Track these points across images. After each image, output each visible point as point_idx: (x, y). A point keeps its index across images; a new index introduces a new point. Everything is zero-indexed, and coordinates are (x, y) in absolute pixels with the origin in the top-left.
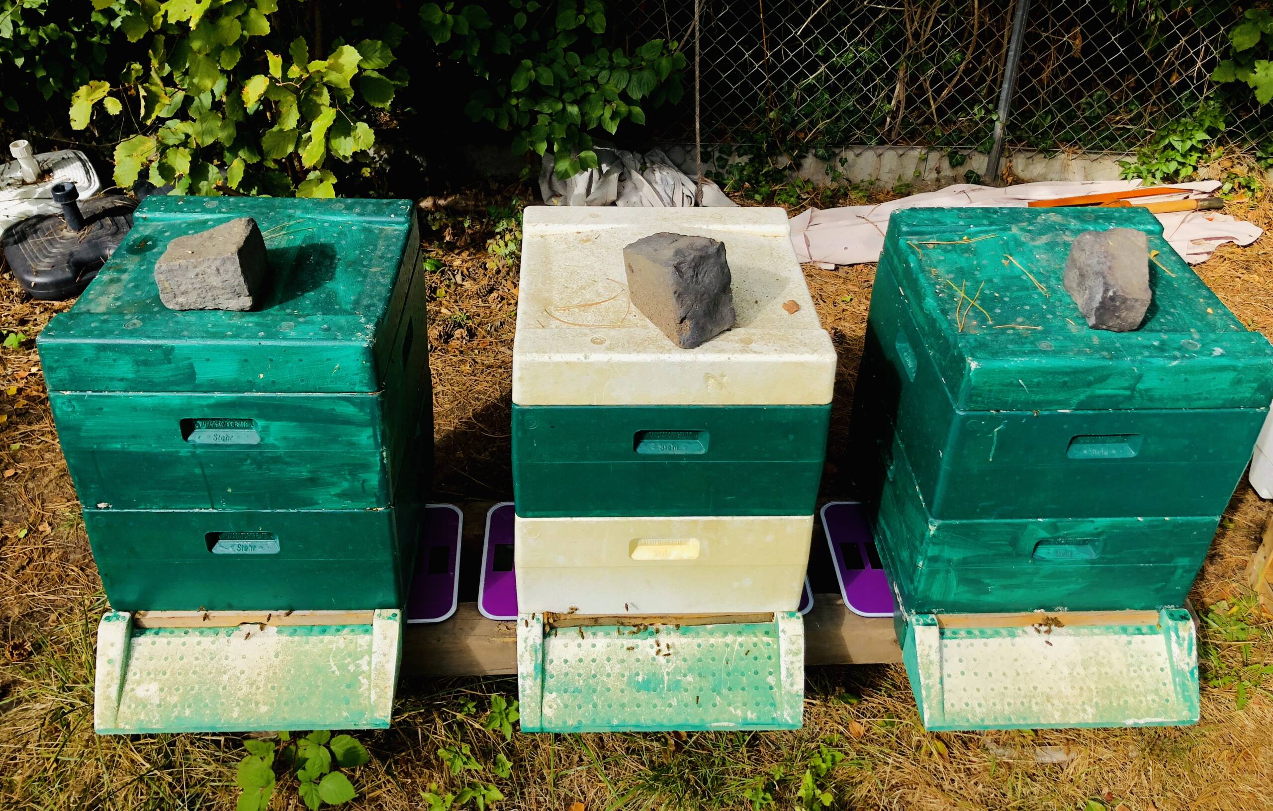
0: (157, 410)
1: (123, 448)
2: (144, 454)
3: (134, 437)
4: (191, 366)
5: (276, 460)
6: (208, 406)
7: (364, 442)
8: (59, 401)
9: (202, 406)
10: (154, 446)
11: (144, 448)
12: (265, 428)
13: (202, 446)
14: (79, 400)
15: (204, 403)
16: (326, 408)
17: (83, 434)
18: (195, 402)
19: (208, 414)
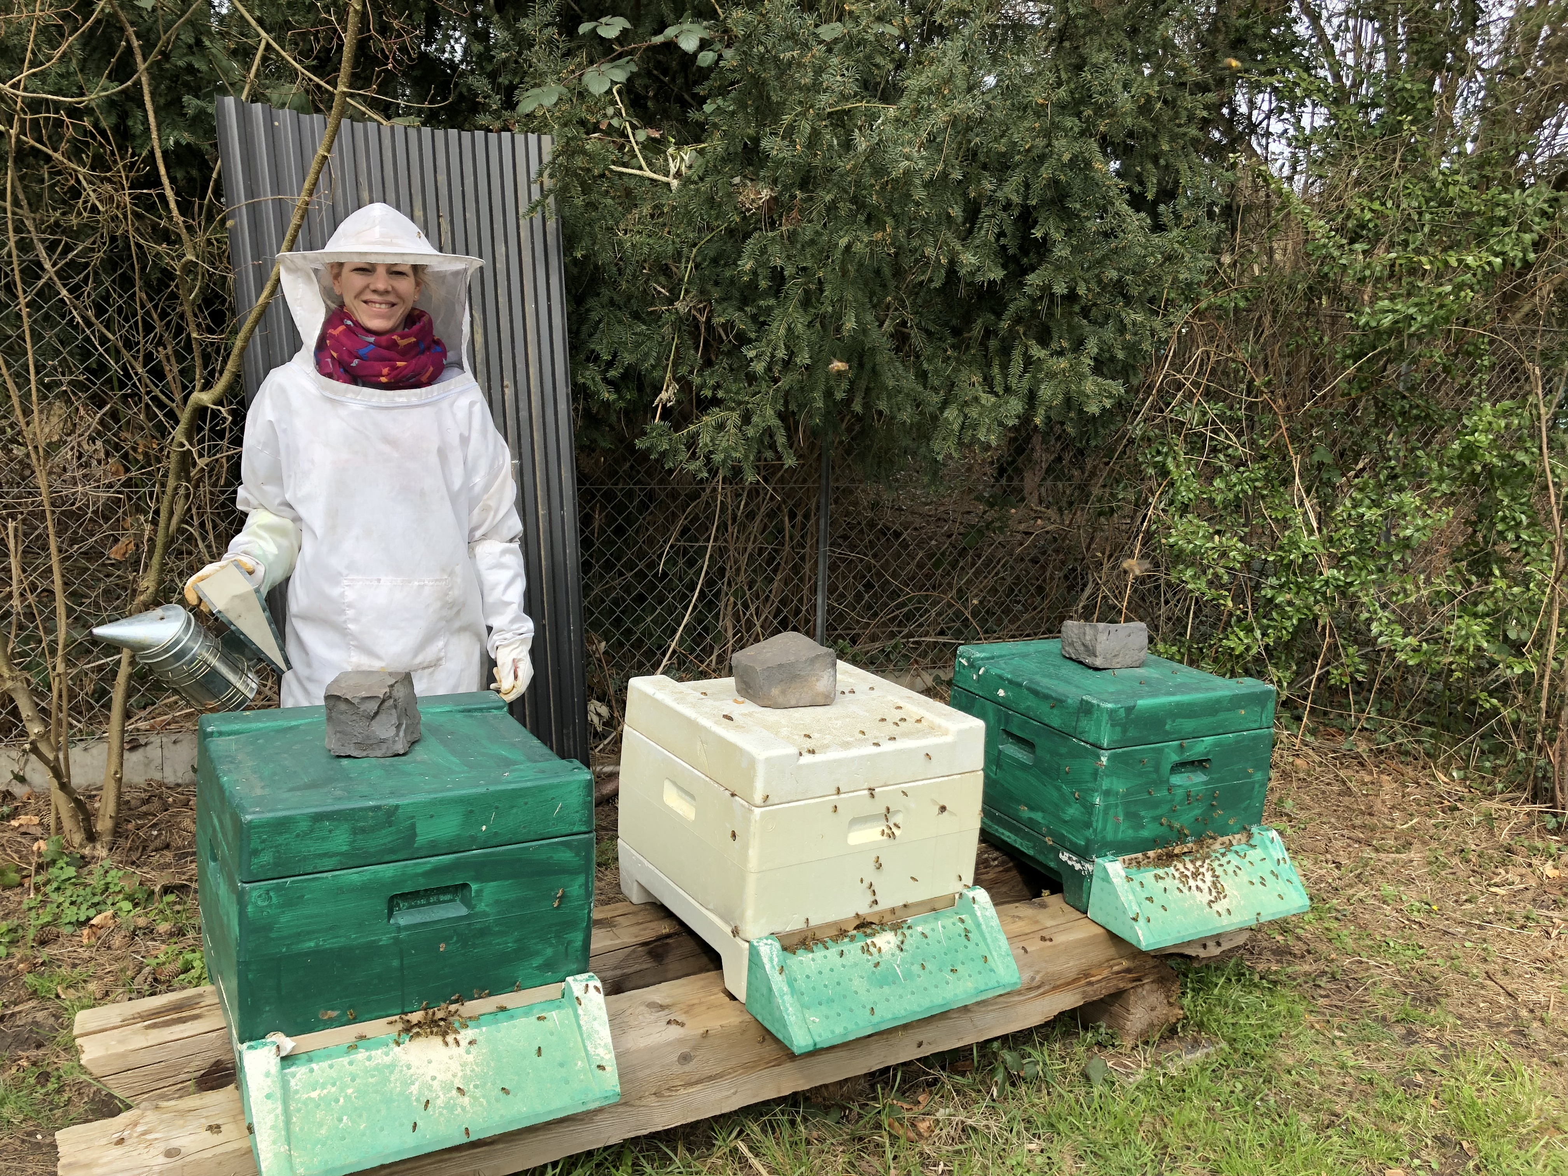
0: (365, 889)
1: (317, 945)
2: (341, 949)
3: (332, 928)
4: (413, 827)
5: (484, 932)
6: (424, 874)
7: (575, 893)
8: (255, 894)
9: (417, 875)
10: (353, 938)
11: (341, 942)
12: (479, 892)
13: (407, 928)
14: (278, 889)
15: (420, 870)
16: (544, 856)
17: (273, 935)
18: (410, 871)
19: (422, 884)
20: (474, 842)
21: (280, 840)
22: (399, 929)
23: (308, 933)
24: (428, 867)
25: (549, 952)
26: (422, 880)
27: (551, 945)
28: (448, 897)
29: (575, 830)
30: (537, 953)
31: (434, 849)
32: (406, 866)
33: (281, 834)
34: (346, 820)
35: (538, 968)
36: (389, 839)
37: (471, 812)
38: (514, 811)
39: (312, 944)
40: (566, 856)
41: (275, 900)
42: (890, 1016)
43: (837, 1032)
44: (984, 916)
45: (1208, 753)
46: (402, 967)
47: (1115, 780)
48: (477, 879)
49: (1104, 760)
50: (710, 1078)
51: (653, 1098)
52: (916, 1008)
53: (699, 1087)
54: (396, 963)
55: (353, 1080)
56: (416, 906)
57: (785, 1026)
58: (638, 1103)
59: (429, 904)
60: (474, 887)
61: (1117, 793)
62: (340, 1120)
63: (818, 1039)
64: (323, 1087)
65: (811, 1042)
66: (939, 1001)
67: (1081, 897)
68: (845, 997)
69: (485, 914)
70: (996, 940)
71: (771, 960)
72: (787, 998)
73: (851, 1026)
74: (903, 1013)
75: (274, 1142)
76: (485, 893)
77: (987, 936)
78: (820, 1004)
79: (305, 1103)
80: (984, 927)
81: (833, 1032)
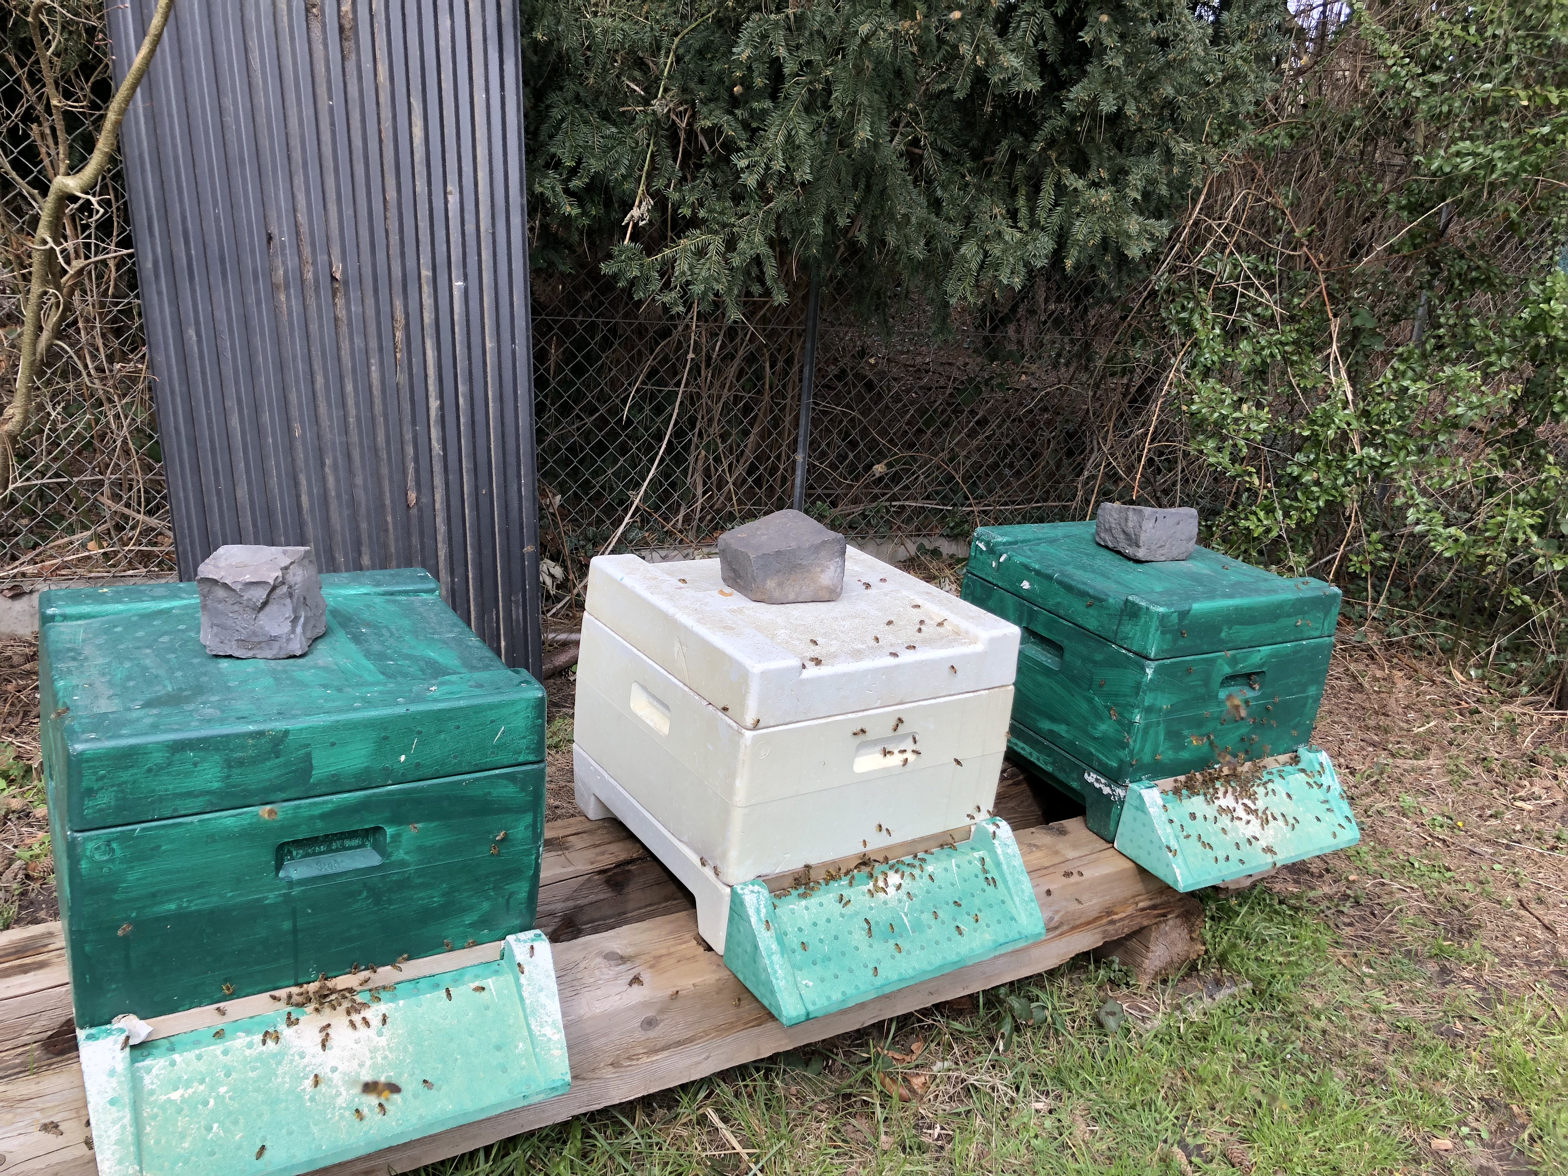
0: (244, 836)
1: (180, 907)
2: (212, 911)
3: (200, 886)
4: (308, 758)
5: (402, 885)
6: (323, 816)
7: (520, 836)
8: (90, 846)
9: (312, 818)
10: (231, 896)
11: (214, 902)
12: (396, 837)
13: (301, 882)
14: (122, 838)
15: (317, 812)
16: (480, 792)
17: (116, 897)
18: (305, 813)
19: (321, 828)
20: (389, 775)
21: (125, 776)
22: (291, 884)
23: (167, 892)
24: (330, 807)
25: (486, 906)
26: (320, 824)
27: (488, 899)
28: (355, 842)
29: (521, 759)
30: (470, 909)
31: (335, 785)
32: (298, 807)
33: (127, 768)
34: (217, 749)
35: (471, 925)
36: (276, 773)
37: (386, 738)
38: (442, 736)
39: (173, 906)
40: (509, 791)
41: (119, 853)
42: (895, 977)
43: (834, 998)
44: (1005, 854)
45: (1263, 664)
46: (295, 931)
47: (1159, 695)
48: (392, 821)
49: (1149, 672)
50: (679, 1044)
51: (610, 1068)
52: (926, 967)
53: (666, 1053)
54: (287, 925)
55: (228, 1075)
56: (314, 854)
57: (772, 992)
58: (591, 1075)
59: (332, 851)
60: (390, 831)
61: (1160, 710)
62: (209, 1129)
63: (811, 1008)
64: (187, 1085)
65: (803, 1012)
66: (953, 958)
67: (1107, 825)
68: (843, 954)
69: (403, 863)
70: (1018, 882)
71: (758, 911)
72: (776, 958)
73: (851, 991)
74: (911, 972)
75: (120, 1162)
76: (405, 838)
77: (1009, 878)
78: (814, 963)
79: (163, 1108)
80: (1005, 867)
81: (829, 998)
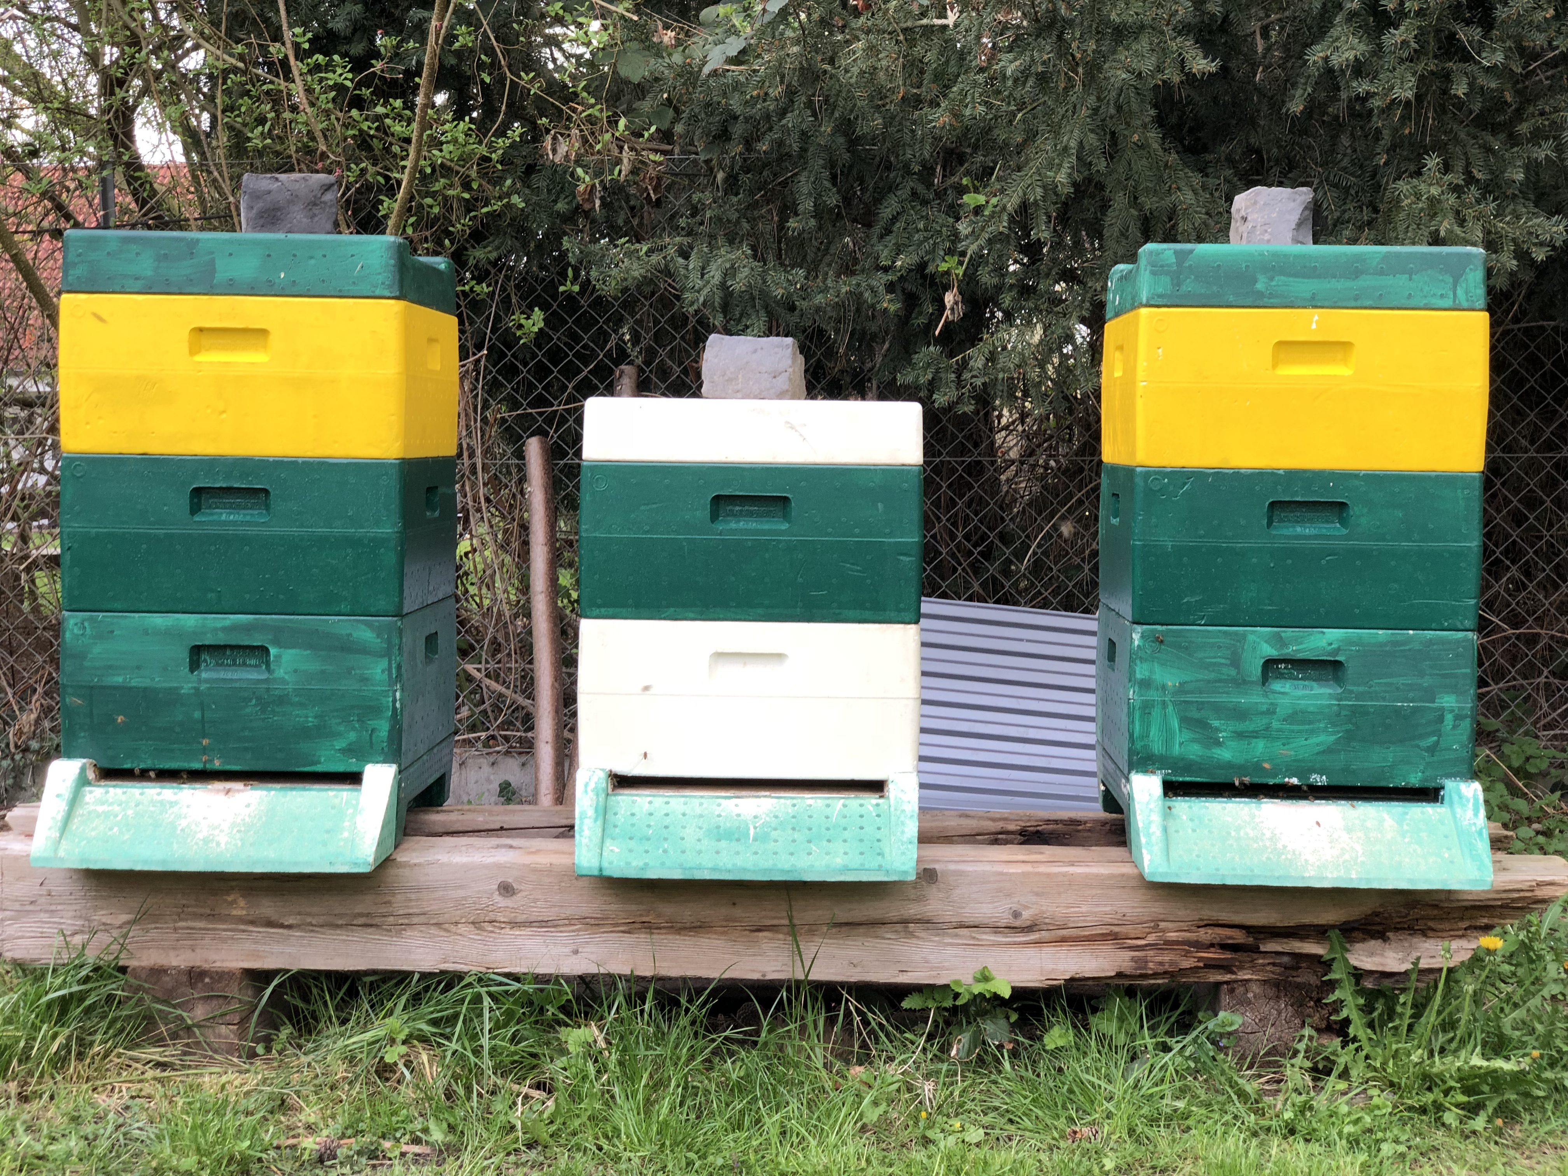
1: (124, 682)
2: (145, 689)
5: (282, 700)
7: (378, 677)
8: (72, 622)
9: (215, 630)
10: (159, 681)
11: (146, 683)
12: (278, 657)
14: (92, 621)
15: (219, 625)
16: (344, 632)
17: (86, 664)
18: (210, 624)
19: (221, 639)
22: (201, 681)
23: (117, 668)
24: (227, 623)
25: (352, 736)
26: (221, 635)
27: (354, 729)
30: (339, 734)
32: (206, 619)
35: (342, 751)
40: (367, 635)
41: (88, 631)
43: (634, 864)
46: (203, 720)
47: (1157, 668)
48: (275, 643)
50: (541, 923)
52: (749, 867)
54: (197, 715)
56: (222, 665)
58: (453, 928)
59: (234, 664)
60: (273, 651)
63: (605, 865)
65: (596, 866)
66: (787, 867)
68: (666, 839)
69: (283, 681)
70: (901, 824)
72: (589, 823)
73: (656, 864)
74: (731, 867)
76: (285, 659)
77: (893, 820)
78: (631, 838)
80: (892, 810)
81: (629, 864)
